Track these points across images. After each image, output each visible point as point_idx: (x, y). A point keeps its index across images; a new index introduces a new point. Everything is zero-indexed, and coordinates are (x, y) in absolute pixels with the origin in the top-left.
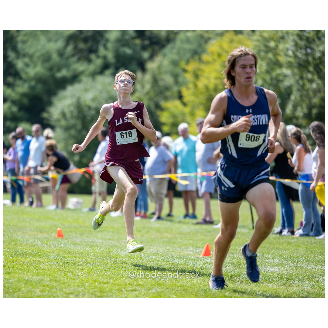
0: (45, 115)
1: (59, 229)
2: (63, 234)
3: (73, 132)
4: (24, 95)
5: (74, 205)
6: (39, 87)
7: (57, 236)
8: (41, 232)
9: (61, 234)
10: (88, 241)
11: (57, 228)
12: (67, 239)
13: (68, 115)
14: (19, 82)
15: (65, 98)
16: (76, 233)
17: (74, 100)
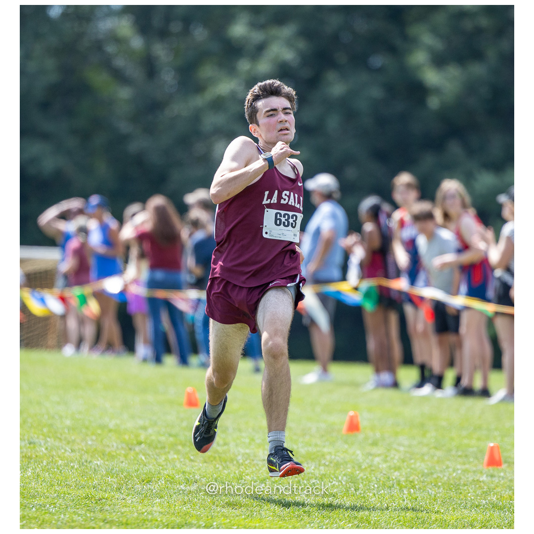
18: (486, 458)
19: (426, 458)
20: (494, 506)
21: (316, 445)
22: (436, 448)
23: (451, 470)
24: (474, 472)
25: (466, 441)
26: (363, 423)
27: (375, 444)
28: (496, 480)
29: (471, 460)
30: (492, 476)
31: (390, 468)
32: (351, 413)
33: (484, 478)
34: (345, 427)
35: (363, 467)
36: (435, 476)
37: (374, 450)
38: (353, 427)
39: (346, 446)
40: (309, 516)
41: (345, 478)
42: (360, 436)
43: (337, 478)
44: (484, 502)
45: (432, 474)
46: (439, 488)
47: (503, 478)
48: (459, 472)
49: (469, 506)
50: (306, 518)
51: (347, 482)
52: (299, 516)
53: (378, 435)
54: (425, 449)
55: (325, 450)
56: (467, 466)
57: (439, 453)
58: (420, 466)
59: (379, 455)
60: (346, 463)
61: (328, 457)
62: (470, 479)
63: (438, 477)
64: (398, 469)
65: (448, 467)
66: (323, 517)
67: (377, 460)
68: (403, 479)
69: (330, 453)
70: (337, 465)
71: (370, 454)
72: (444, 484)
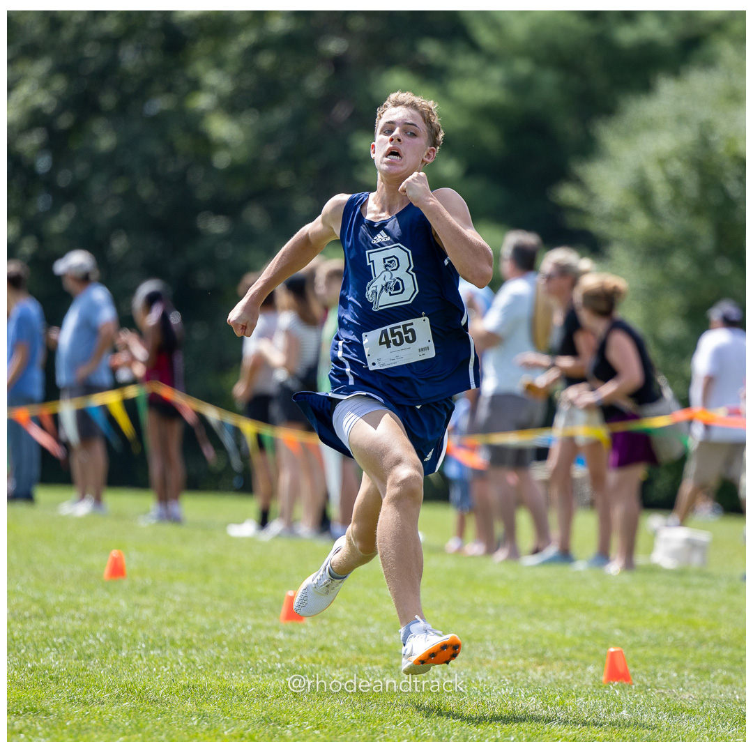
0: (569, 194)
1: (612, 650)
2: (631, 670)
3: (680, 264)
4: (487, 113)
5: (675, 554)
6: (549, 80)
7: (603, 678)
8: (541, 658)
9: (621, 670)
10: (728, 701)
11: (606, 646)
12: (643, 688)
13: (662, 194)
14: (465, 62)
15: (650, 126)
16: (681, 667)
17: (688, 136)
18: (283, 611)
19: (208, 610)
20: (293, 671)
21: (70, 594)
22: (222, 597)
23: (239, 625)
24: (268, 628)
25: (259, 589)
26: (130, 566)
27: (144, 592)
28: (295, 638)
29: (265, 612)
30: (291, 633)
31: (162, 623)
32: (114, 553)
33: (281, 635)
34: (106, 570)
35: (128, 621)
36: (218, 633)
37: (144, 600)
38: (117, 570)
39: (107, 595)
40: (57, 683)
41: (104, 636)
42: (125, 583)
43: (94, 635)
44: (279, 666)
45: (215, 630)
46: (223, 647)
47: (305, 636)
48: (250, 628)
49: (260, 670)
50: (53, 686)
51: (107, 640)
52: (44, 683)
53: (148, 581)
54: (207, 599)
55: (82, 600)
56: (260, 621)
57: (225, 605)
58: (200, 620)
59: (148, 607)
60: (106, 616)
61: (84, 609)
62: (263, 637)
63: (223, 635)
64: (172, 623)
65: (235, 621)
66: (75, 685)
67: (147, 613)
68: (177, 637)
69: (87, 604)
70: (95, 618)
71: (137, 605)
72: (229, 644)
